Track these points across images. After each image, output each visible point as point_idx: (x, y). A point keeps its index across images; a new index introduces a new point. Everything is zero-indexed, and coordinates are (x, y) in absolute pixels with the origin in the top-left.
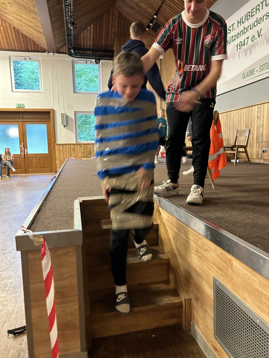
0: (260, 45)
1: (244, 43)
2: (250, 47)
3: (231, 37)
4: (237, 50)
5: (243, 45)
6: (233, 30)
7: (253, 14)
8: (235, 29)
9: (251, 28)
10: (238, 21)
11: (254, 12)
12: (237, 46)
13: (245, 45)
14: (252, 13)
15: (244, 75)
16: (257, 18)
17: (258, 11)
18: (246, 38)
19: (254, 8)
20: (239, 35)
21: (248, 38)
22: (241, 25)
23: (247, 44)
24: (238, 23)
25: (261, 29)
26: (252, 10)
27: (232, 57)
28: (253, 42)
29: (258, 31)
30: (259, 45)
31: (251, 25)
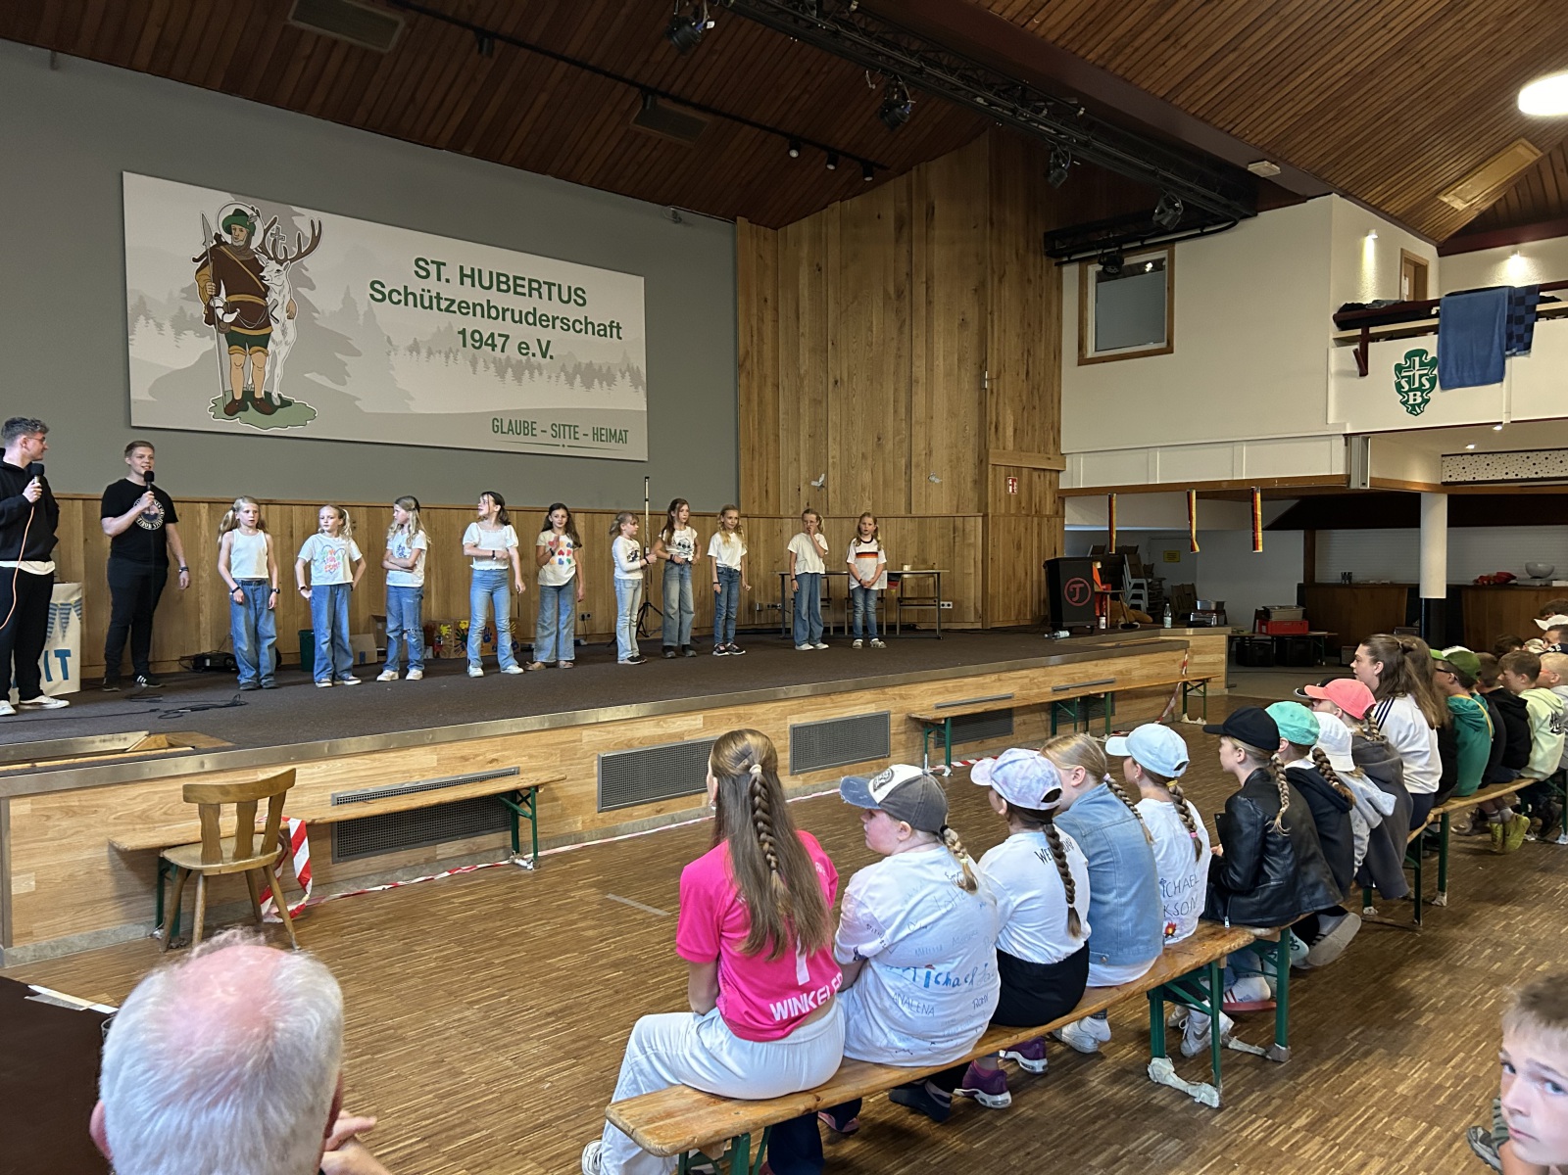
0: (550, 377)
1: (490, 342)
2: (514, 362)
3: (429, 291)
4: (464, 345)
5: (486, 344)
6: (439, 279)
7: (519, 289)
8: (448, 281)
9: (517, 318)
10: (461, 268)
11: (523, 286)
12: (463, 332)
13: (498, 349)
14: (516, 285)
15: (497, 425)
16: (535, 309)
17: (535, 293)
18: (500, 335)
19: (524, 279)
20: (471, 311)
21: (507, 337)
22: (473, 285)
23: (503, 351)
24: (463, 275)
25: (549, 342)
26: (515, 278)
27: (443, 355)
28: (525, 357)
29: (539, 341)
30: (545, 372)
31: (513, 311)
